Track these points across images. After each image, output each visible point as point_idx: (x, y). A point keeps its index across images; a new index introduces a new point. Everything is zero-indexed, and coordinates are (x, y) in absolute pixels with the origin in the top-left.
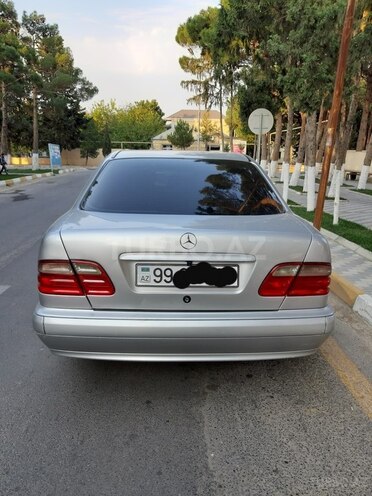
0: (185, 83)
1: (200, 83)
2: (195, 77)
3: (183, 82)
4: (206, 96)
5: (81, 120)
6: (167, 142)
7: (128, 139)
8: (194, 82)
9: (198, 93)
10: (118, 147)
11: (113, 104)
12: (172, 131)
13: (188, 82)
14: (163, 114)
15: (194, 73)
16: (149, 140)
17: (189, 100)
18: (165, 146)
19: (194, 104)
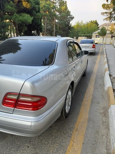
0: (103, 14)
1: (108, 13)
2: (107, 11)
3: (102, 13)
4: (110, 18)
5: (70, 28)
6: (97, 34)
7: (84, 33)
8: (106, 13)
9: (108, 17)
10: (81, 36)
11: (82, 22)
12: (99, 31)
13: (104, 13)
14: (99, 25)
15: (107, 9)
16: (92, 34)
17: (104, 19)
18: (97, 36)
19: (106, 20)
